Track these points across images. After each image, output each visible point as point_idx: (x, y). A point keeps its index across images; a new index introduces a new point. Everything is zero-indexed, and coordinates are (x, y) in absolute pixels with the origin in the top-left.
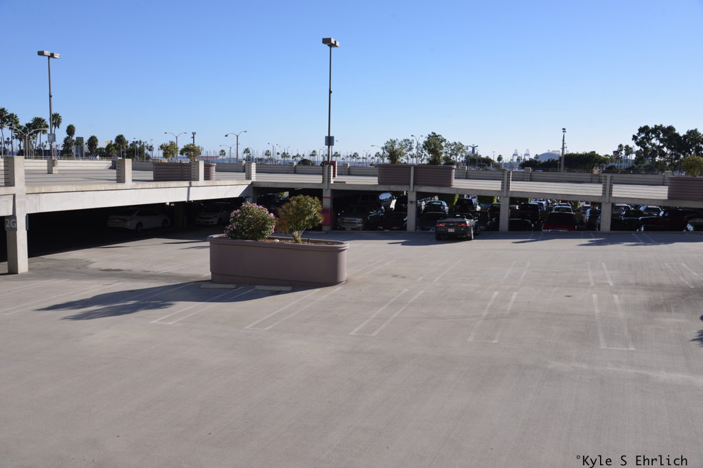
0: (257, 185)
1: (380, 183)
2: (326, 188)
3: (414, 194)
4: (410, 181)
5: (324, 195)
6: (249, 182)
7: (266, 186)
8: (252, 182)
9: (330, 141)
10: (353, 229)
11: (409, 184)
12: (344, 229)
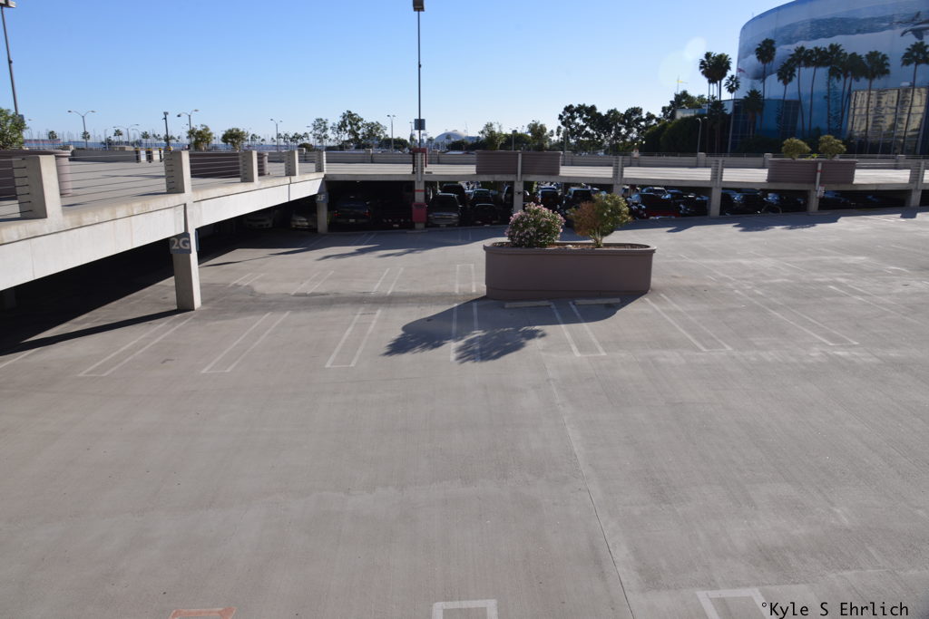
0: (330, 179)
1: (479, 172)
2: (420, 179)
3: (522, 184)
4: (517, 169)
5: (416, 188)
6: (322, 175)
7: (343, 179)
8: (325, 175)
9: (420, 124)
10: (448, 226)
11: (517, 173)
12: (438, 226)
